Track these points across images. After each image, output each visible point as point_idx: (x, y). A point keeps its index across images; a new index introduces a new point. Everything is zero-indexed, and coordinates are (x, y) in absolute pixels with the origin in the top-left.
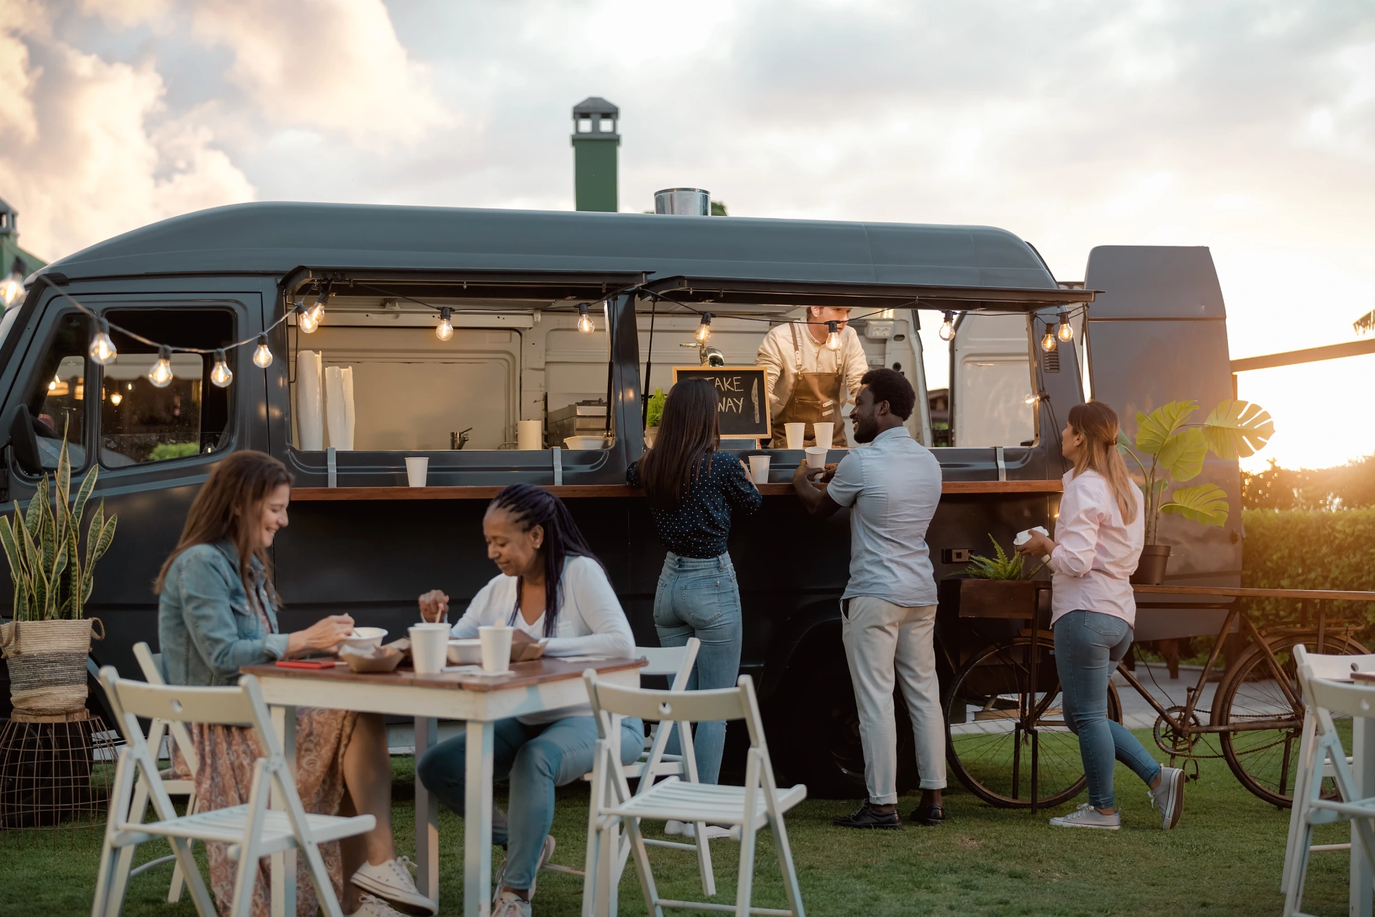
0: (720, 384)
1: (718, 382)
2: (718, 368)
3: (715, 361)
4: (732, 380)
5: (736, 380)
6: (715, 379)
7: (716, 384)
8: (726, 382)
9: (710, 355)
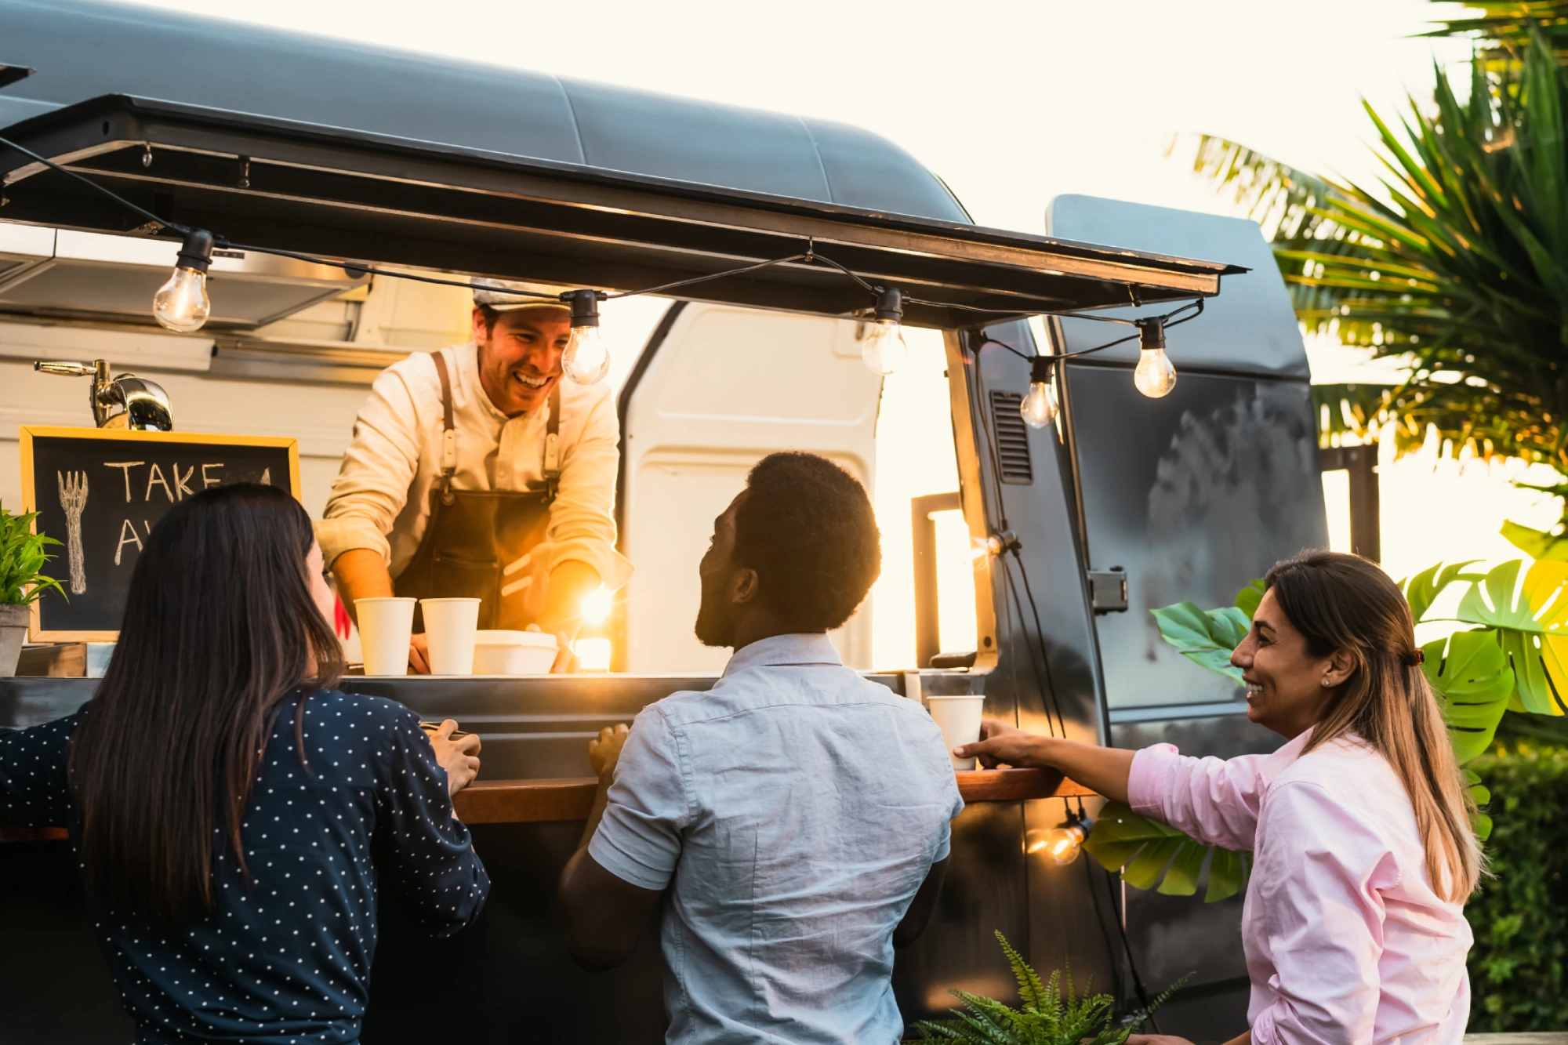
0: (163, 481)
1: (155, 477)
2: (152, 433)
3: (145, 413)
4: (198, 472)
5: (211, 473)
6: (148, 468)
7: (152, 481)
8: (181, 477)
9: (131, 397)
